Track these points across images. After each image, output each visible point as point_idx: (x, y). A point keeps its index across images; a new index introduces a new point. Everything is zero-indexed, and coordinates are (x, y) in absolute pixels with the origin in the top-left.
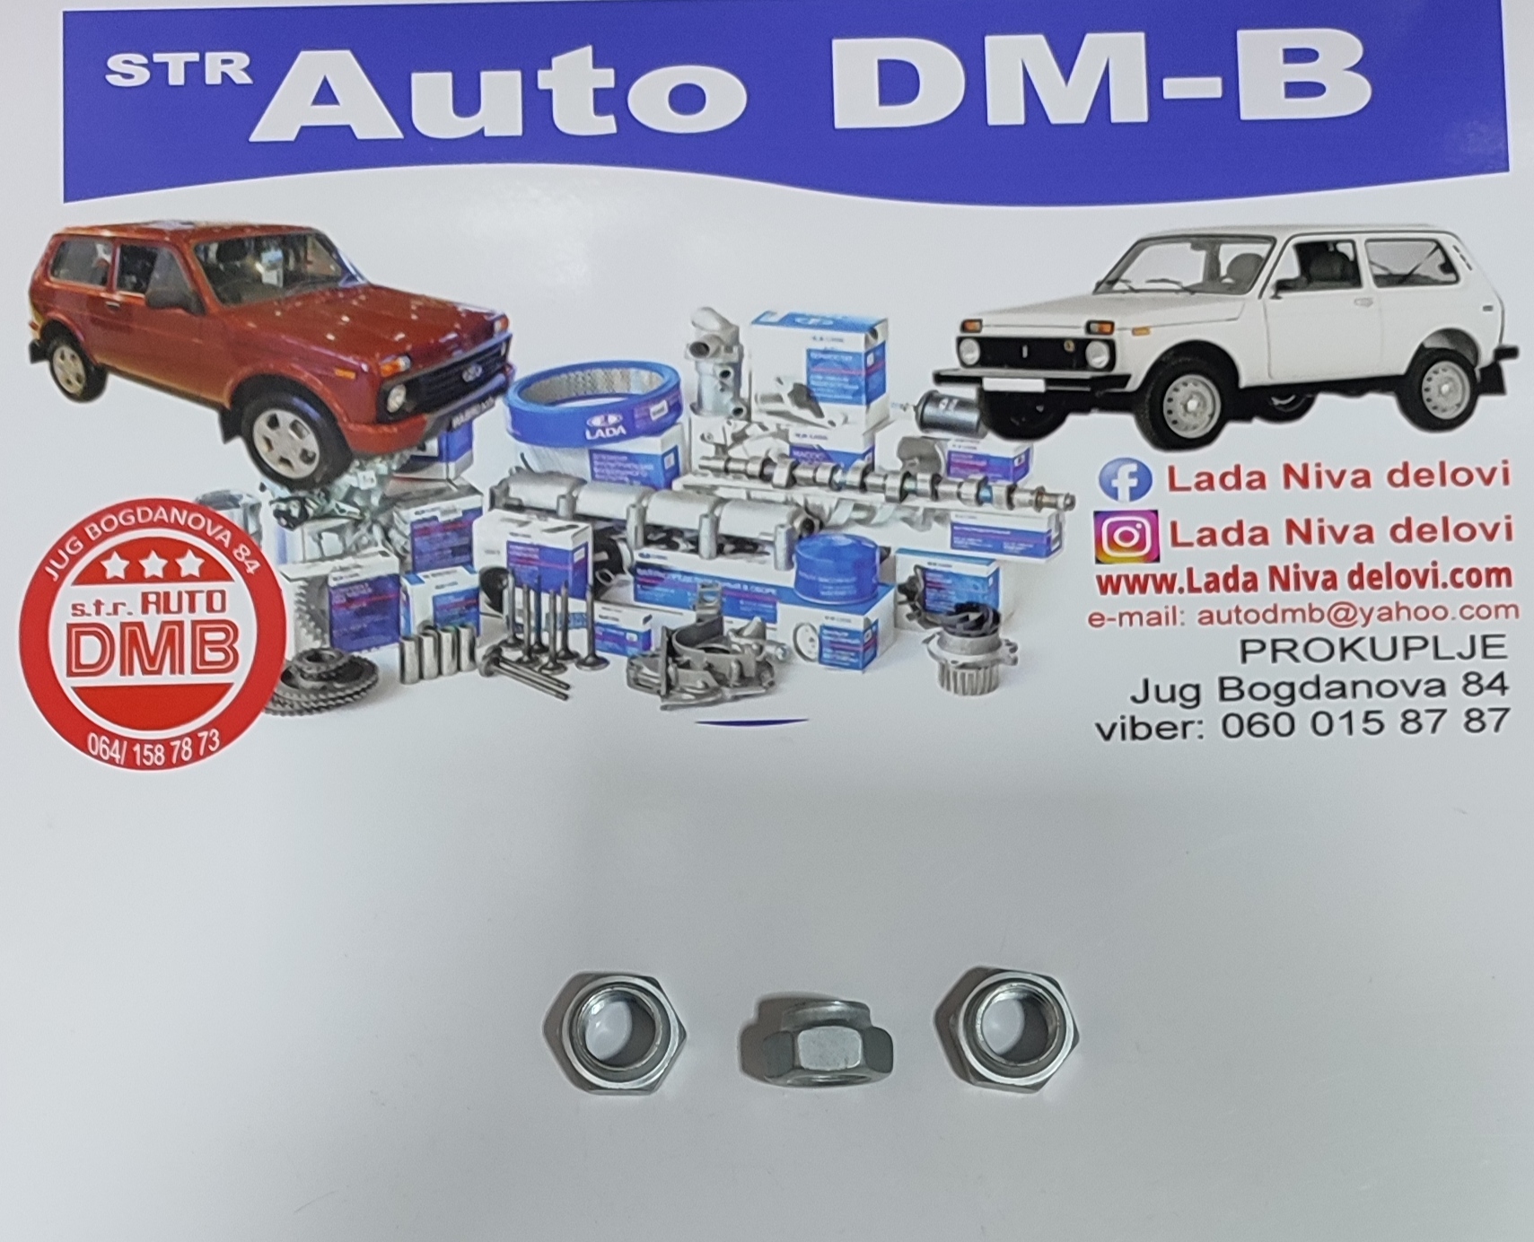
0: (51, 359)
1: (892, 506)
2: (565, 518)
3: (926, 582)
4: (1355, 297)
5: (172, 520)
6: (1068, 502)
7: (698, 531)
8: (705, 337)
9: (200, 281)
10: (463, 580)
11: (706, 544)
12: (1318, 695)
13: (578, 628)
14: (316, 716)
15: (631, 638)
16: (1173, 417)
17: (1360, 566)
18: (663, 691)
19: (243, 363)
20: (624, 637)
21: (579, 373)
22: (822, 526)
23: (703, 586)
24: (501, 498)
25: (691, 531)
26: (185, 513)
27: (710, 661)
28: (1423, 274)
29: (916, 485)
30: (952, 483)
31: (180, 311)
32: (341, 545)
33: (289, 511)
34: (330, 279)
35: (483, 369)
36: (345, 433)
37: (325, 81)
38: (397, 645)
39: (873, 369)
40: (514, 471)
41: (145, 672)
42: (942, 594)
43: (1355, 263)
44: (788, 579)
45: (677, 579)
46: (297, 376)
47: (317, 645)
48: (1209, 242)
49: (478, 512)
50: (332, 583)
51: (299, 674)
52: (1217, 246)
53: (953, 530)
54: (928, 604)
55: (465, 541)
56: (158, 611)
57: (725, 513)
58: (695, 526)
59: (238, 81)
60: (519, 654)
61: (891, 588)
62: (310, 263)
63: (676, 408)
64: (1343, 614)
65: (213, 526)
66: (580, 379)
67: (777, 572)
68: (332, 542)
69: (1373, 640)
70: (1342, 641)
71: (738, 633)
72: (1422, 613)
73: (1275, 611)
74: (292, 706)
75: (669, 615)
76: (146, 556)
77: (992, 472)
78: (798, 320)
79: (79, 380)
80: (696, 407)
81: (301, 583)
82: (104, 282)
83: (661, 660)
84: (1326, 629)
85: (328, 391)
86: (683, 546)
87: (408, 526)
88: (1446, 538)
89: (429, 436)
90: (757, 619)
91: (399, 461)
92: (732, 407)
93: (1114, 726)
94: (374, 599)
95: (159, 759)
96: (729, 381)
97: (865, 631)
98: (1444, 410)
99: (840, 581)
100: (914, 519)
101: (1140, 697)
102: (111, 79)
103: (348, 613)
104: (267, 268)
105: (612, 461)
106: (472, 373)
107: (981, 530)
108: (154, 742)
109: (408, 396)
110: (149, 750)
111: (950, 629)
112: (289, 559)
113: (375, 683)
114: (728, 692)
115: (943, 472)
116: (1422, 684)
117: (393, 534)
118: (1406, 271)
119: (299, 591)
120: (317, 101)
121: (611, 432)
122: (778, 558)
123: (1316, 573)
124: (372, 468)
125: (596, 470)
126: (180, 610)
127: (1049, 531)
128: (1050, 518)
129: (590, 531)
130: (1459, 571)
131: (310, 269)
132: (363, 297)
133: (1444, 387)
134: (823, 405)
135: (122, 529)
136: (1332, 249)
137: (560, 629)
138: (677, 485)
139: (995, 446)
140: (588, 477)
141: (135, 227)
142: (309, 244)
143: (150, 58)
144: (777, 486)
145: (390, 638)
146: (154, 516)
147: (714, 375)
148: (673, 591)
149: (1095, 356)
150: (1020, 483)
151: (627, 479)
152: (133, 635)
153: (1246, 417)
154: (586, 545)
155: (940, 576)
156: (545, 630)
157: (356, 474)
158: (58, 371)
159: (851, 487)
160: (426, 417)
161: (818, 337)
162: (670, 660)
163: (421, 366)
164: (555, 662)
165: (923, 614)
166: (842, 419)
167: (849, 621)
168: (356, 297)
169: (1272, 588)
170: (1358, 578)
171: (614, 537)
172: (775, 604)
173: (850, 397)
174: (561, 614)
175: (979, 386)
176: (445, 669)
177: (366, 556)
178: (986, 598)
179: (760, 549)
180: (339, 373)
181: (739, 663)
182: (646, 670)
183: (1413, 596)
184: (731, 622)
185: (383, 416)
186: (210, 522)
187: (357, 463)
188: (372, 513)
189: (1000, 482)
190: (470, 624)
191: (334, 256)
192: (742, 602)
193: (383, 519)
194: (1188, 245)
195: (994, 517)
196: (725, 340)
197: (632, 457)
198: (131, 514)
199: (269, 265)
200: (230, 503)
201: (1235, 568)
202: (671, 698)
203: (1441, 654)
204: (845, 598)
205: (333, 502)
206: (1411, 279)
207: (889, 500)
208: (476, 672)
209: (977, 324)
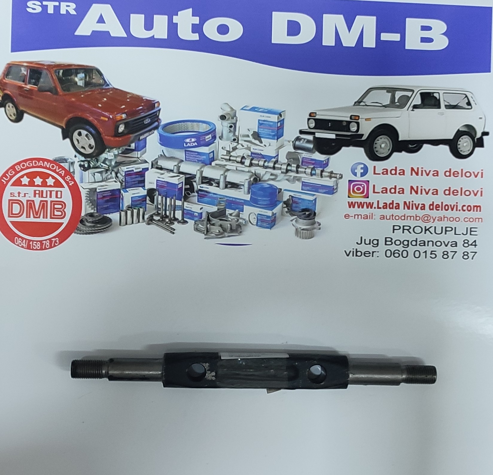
0: (5, 107)
1: (283, 175)
2: (176, 173)
3: (292, 201)
4: (438, 112)
5: (45, 166)
6: (340, 176)
7: (219, 180)
8: (224, 113)
9: (56, 83)
10: (141, 192)
11: (222, 184)
12: (416, 245)
13: (179, 210)
14: (91, 235)
15: (196, 214)
16: (377, 149)
17: (433, 202)
18: (205, 233)
19: (70, 113)
20: (194, 214)
21: (182, 123)
22: (260, 180)
23: (220, 199)
24: (155, 165)
25: (217, 179)
26: (49, 163)
27: (222, 224)
28: (461, 105)
29: (291, 168)
30: (303, 168)
31: (49, 93)
32: (101, 177)
33: (84, 165)
34: (100, 85)
35: (151, 120)
36: (104, 140)
37: (101, 15)
38: (119, 213)
39: (280, 127)
40: (160, 156)
41: (34, 217)
42: (298, 205)
43: (439, 100)
44: (248, 197)
45: (212, 195)
46: (88, 118)
47: (92, 211)
48: (392, 90)
49: (147, 169)
50: (98, 191)
51: (85, 221)
52: (395, 92)
53: (302, 184)
54: (293, 208)
55: (142, 179)
56: (39, 197)
57: (228, 174)
58: (219, 179)
59: (71, 13)
60: (158, 218)
61: (282, 202)
62: (94, 79)
63: (214, 137)
64: (426, 219)
65: (58, 169)
66: (183, 125)
67: (245, 195)
68: (98, 177)
69: (435, 227)
70: (425, 227)
71: (231, 215)
72: (452, 219)
73: (404, 216)
74: (83, 231)
75: (208, 207)
76: (35, 178)
77: (316, 165)
78: (256, 109)
79: (14, 115)
80: (221, 137)
81: (88, 190)
82: (24, 81)
83: (205, 223)
84: (420, 223)
85: (99, 125)
86: (214, 185)
87: (124, 173)
88: (461, 195)
89: (132, 142)
90: (237, 210)
91: (121, 150)
92: (233, 138)
93: (350, 252)
94: (111, 197)
95: (38, 247)
96: (232, 129)
97: (272, 216)
98: (464, 152)
99: (265, 199)
100: (290, 180)
101: (359, 242)
102: (28, 9)
103: (103, 201)
104: (79, 79)
105: (192, 154)
106: (147, 121)
107: (312, 185)
108: (37, 241)
109: (125, 128)
110: (35, 244)
111: (300, 217)
112: (83, 181)
113: (111, 225)
114: (226, 234)
115: (300, 164)
116: (450, 242)
117: (119, 175)
118: (455, 104)
119: (86, 193)
120: (98, 22)
121: (192, 144)
122: (245, 190)
123: (419, 204)
124: (112, 152)
125: (187, 157)
126: (46, 197)
127: (334, 186)
128: (334, 181)
129: (184, 177)
130: (464, 206)
131: (93, 81)
132: (111, 92)
133: (465, 144)
134: (262, 139)
135: (28, 168)
136: (432, 95)
137: (173, 210)
138: (213, 164)
139: (318, 156)
140: (184, 160)
141: (35, 63)
142: (94, 72)
143: (42, 3)
144: (245, 166)
145: (116, 210)
146: (39, 163)
147: (227, 127)
148: (210, 199)
149: (352, 127)
150: (325, 169)
151: (197, 161)
152: (30, 204)
153: (400, 151)
154: (182, 182)
155: (297, 199)
156: (168, 210)
157: (107, 154)
158: (7, 111)
159: (270, 168)
160: (131, 135)
161: (262, 116)
162: (208, 222)
163: (130, 117)
164: (170, 222)
165: (291, 211)
166: (269, 145)
167: (267, 212)
168: (108, 92)
169: (404, 209)
170: (432, 207)
171: (192, 180)
172: (243, 206)
173: (271, 137)
174: (173, 205)
175: (314, 135)
176: (134, 222)
177: (110, 182)
178: (312, 207)
179: (239, 187)
180: (102, 118)
181: (230, 225)
182: (200, 226)
183: (449, 213)
184: (228, 211)
185: (117, 134)
186: (57, 167)
187: (107, 150)
188: (112, 168)
189: (318, 169)
190: (143, 207)
191: (102, 77)
192: (232, 204)
193: (116, 170)
194: (385, 91)
195: (316, 180)
196: (231, 114)
197: (199, 153)
198: (30, 163)
199: (80, 79)
200: (65, 161)
201: (393, 201)
202: (208, 235)
203: (457, 233)
204: (266, 205)
205: (99, 163)
206: (457, 106)
207: (282, 172)
208: (145, 223)
209: (315, 114)
